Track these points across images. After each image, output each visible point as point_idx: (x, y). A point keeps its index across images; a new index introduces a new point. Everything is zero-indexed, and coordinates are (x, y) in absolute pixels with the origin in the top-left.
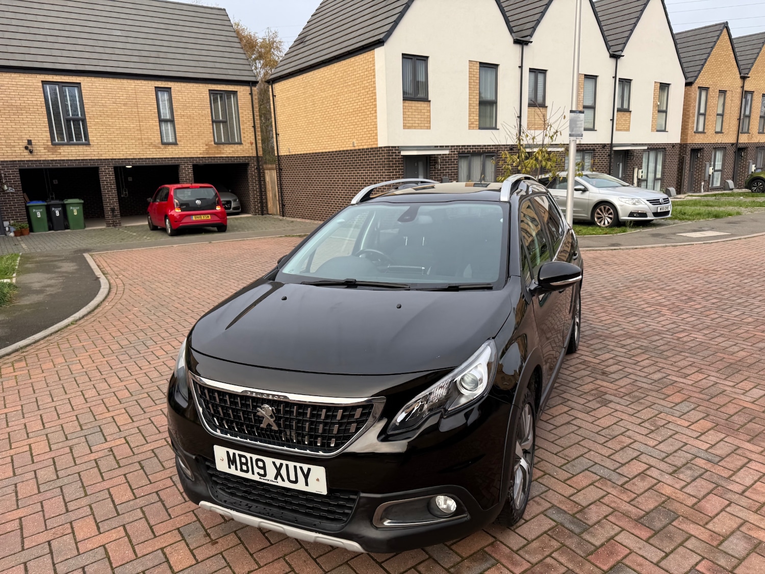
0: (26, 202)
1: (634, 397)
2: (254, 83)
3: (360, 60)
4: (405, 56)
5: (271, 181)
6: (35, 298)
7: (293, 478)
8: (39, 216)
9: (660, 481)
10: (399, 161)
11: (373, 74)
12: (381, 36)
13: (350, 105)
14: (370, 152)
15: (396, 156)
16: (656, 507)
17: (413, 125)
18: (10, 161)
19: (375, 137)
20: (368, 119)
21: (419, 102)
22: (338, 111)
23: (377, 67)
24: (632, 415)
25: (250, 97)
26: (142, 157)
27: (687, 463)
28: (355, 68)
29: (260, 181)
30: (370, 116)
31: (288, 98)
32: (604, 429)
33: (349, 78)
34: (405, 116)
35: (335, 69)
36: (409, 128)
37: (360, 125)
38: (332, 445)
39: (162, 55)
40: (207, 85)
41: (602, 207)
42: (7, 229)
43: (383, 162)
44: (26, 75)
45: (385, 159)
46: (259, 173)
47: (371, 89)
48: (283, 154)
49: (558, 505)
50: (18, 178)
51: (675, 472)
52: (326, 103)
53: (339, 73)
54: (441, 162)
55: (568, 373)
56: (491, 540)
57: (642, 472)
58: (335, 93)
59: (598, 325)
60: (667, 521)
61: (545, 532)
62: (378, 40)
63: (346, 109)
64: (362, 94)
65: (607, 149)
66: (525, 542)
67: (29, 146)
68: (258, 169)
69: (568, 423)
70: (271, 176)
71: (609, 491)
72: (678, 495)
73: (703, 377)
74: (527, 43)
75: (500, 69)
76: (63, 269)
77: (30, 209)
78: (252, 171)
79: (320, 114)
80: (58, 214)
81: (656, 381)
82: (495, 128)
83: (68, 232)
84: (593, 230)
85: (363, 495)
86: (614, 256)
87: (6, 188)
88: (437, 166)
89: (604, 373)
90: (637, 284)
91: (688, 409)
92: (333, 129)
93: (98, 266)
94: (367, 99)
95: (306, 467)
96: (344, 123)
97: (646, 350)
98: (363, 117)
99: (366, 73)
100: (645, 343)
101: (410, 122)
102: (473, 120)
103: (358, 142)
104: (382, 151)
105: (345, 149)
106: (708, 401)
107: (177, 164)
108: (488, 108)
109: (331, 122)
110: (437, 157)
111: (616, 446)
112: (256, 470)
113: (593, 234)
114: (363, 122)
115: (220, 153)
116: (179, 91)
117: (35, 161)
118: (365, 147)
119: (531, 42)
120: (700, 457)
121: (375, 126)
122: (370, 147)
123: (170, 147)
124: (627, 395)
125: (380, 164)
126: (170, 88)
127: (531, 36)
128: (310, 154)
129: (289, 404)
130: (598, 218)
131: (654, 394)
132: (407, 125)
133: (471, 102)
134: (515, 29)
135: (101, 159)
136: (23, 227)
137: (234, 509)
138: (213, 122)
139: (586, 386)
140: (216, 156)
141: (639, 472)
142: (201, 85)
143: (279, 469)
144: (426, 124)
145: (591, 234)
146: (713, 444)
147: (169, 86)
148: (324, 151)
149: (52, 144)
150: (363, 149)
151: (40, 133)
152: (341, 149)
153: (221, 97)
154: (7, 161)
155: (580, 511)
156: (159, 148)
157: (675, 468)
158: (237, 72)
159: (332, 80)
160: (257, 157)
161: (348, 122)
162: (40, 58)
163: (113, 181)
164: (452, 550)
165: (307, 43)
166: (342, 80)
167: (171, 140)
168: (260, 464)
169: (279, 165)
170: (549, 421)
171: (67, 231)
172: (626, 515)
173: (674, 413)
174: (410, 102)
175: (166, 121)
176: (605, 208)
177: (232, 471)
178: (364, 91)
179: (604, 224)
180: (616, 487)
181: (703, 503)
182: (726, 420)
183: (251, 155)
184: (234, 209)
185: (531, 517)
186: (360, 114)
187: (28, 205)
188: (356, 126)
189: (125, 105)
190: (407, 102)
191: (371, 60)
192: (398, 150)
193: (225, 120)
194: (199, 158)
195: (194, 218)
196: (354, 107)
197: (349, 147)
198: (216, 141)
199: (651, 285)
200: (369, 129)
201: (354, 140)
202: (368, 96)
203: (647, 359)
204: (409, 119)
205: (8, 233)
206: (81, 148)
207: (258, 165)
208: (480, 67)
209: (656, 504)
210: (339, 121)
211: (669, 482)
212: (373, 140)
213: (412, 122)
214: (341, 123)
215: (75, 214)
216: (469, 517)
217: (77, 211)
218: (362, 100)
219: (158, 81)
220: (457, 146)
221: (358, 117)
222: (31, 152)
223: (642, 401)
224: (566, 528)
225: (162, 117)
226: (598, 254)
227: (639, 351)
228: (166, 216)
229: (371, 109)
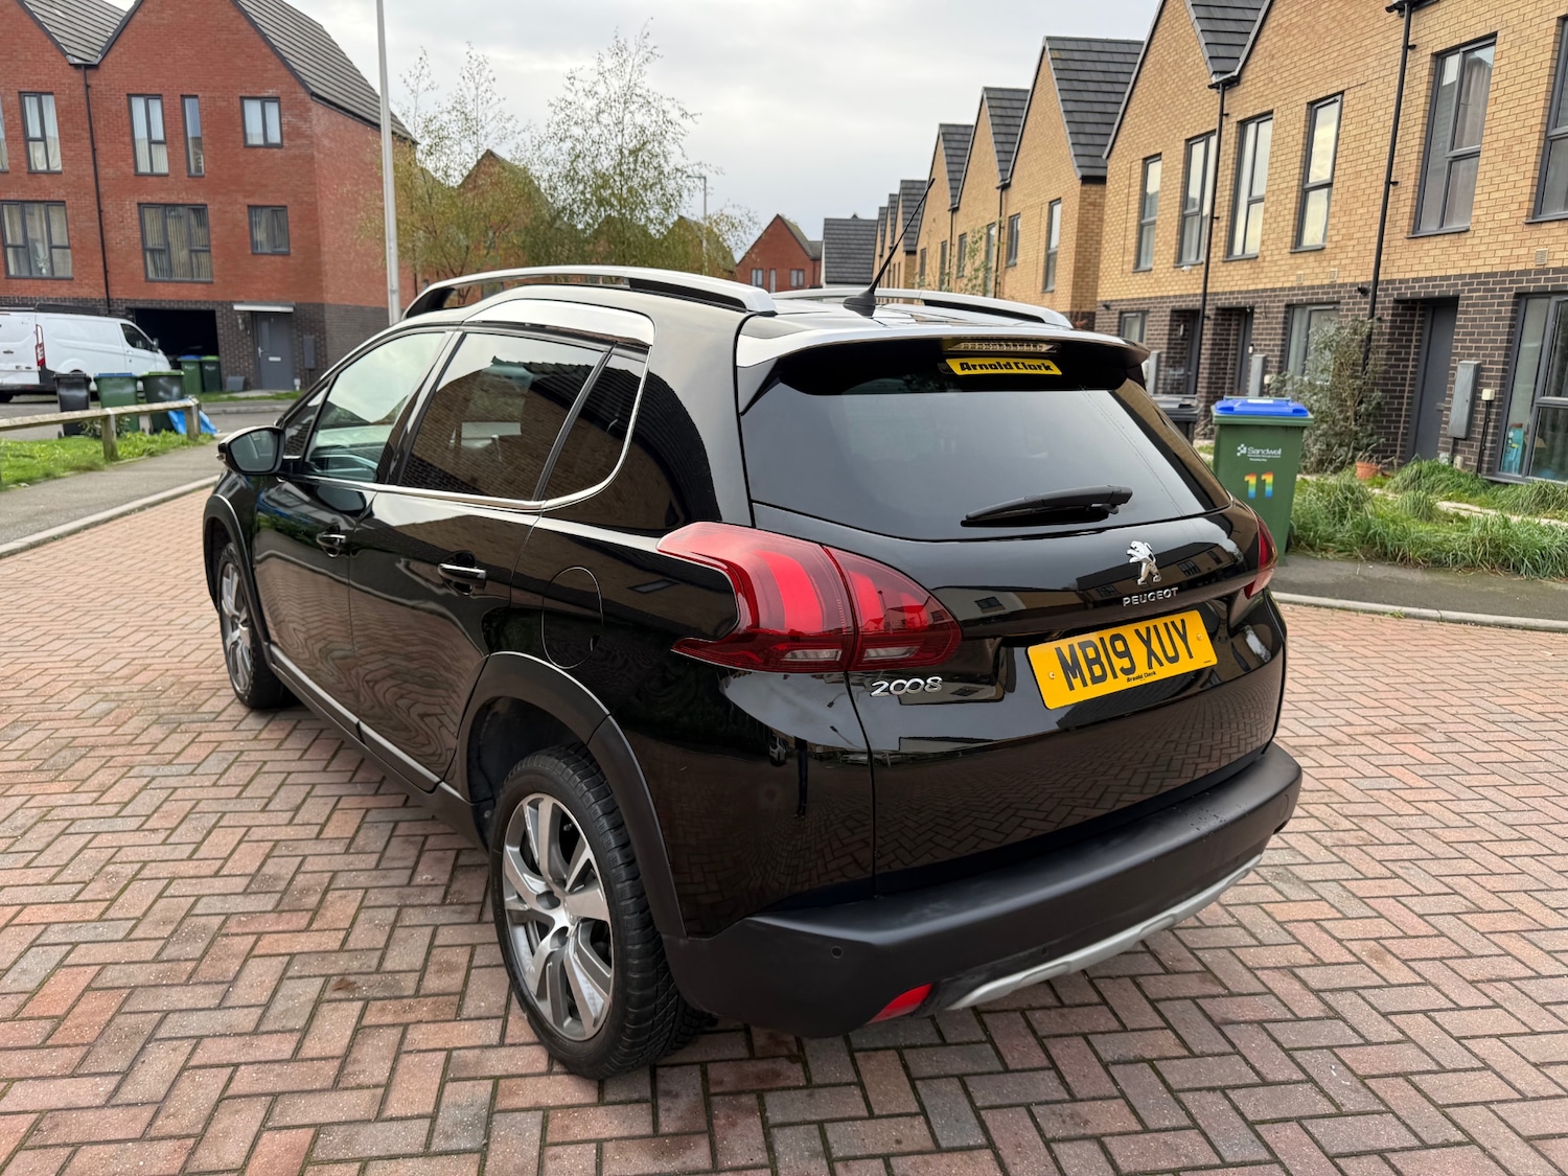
9: (72, 792)
16: (70, 766)
24: (171, 879)
27: (22, 835)
32: (215, 826)
51: (47, 814)
57: (105, 791)
69: (296, 810)
71: (149, 757)
72: (37, 789)
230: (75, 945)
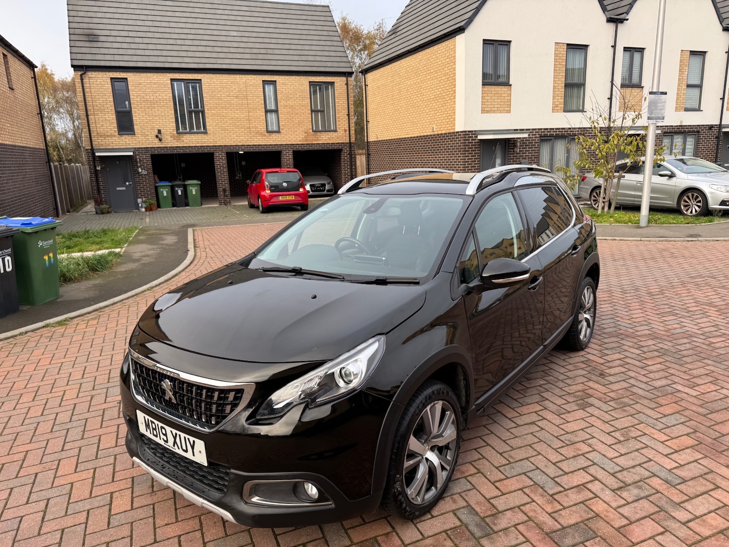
0: (156, 182)
1: (621, 403)
2: (350, 74)
3: (442, 48)
4: (486, 42)
5: (361, 166)
6: (131, 266)
7: (184, 448)
8: (165, 195)
9: (597, 496)
10: (476, 145)
11: (453, 61)
12: (462, 24)
13: (432, 92)
14: (448, 136)
15: (472, 140)
16: (577, 523)
17: (492, 109)
18: (144, 148)
19: (453, 122)
20: (447, 104)
21: (499, 87)
22: (421, 97)
23: (457, 54)
24: (607, 423)
25: (346, 87)
26: (250, 144)
27: (641, 481)
28: (437, 55)
29: (351, 165)
30: (449, 101)
31: (378, 87)
32: (568, 433)
33: (432, 66)
34: (484, 101)
35: (420, 57)
36: (488, 112)
37: (440, 111)
38: (213, 422)
39: (270, 51)
40: (307, 77)
41: (690, 194)
42: (140, 205)
43: (459, 146)
44: (159, 74)
45: (461, 143)
46: (351, 158)
47: (451, 76)
48: (371, 140)
49: (473, 506)
50: (150, 162)
51: (620, 488)
52: (410, 90)
53: (423, 61)
54: (520, 146)
55: (562, 370)
56: (389, 529)
57: (583, 485)
58: (419, 80)
59: (624, 323)
60: (580, 540)
61: (445, 531)
62: (459, 27)
63: (428, 96)
64: (442, 81)
65: (715, 131)
66: (421, 537)
67: (159, 135)
68: (350, 154)
69: (533, 423)
70: (361, 160)
71: (535, 499)
72: (609, 514)
73: (714, 389)
74: (622, 21)
75: (590, 50)
76: (165, 242)
77: (159, 188)
78: (345, 157)
79: (405, 101)
80: (180, 193)
81: (656, 388)
82: (583, 111)
83: (187, 209)
84: (674, 219)
85: (233, 471)
86: (686, 248)
87: (140, 170)
88: (515, 150)
89: (602, 375)
90: (695, 280)
91: (675, 423)
92: (416, 116)
93: (194, 240)
94: (447, 85)
95: (192, 439)
96: (425, 109)
97: (663, 353)
98: (443, 102)
99: (447, 60)
100: (667, 345)
101: (489, 106)
102: (558, 103)
103: (437, 127)
104: (459, 135)
105: (425, 134)
106: (704, 416)
107: (279, 150)
108: (576, 90)
109: (414, 109)
110: (516, 141)
111: (568, 452)
112: (162, 436)
113: (673, 223)
114: (442, 108)
115: (317, 140)
116: (283, 84)
117: (164, 147)
118: (444, 132)
119: (627, 20)
120: (658, 477)
121: (453, 111)
122: (448, 131)
123: (274, 135)
124: (614, 399)
125: (457, 149)
126: (276, 81)
127: (627, 13)
128: (394, 139)
129: (182, 382)
130: (685, 206)
131: (646, 402)
132: (486, 109)
133: (556, 85)
134: (609, 8)
135: (216, 146)
136: (152, 204)
137: (152, 467)
138: (312, 111)
139: (574, 386)
140: (314, 142)
141: (579, 483)
142: (302, 77)
143: (175, 438)
144: (506, 108)
145: (670, 223)
146: (682, 464)
147: (274, 80)
148: (407, 136)
149: (177, 133)
150: (441, 134)
151: (169, 125)
152: (422, 134)
153: (320, 89)
154: (142, 148)
155: (493, 515)
156: (265, 136)
157: (622, 485)
158: (336, 64)
159: (416, 68)
160: (350, 143)
161: (429, 108)
162: (170, 60)
163: (225, 166)
164: (347, 533)
165: (398, 34)
166: (425, 68)
167: (275, 128)
168: (164, 431)
169: (368, 150)
170: (513, 419)
171: (187, 207)
172: (539, 526)
173: (656, 425)
174: (490, 87)
175: (271, 111)
176: (693, 195)
177: (148, 434)
178: (444, 78)
179: (691, 212)
180: (545, 496)
181: (633, 526)
182: (715, 439)
183: (344, 142)
184: (328, 191)
185: (439, 513)
186: (441, 100)
187: (157, 185)
188: (436, 112)
189: (237, 97)
190: (486, 86)
191: (452, 47)
192: (475, 134)
193: (322, 109)
194: (299, 144)
195: (281, 198)
196: (435, 94)
197: (428, 132)
198: (314, 129)
199: (713, 282)
200: (448, 115)
201: (434, 126)
202: (449, 82)
203: (660, 363)
204: (488, 103)
205: (140, 209)
206: (200, 136)
207: (350, 150)
208: (567, 48)
209: (579, 520)
210: (421, 107)
211: (607, 499)
212: (451, 125)
213: (491, 106)
214: (422, 109)
215: (194, 193)
216: (333, 506)
217: (196, 190)
218: (442, 86)
219: (265, 75)
220: (539, 129)
221: (438, 103)
222: (160, 140)
223: (627, 408)
224: (469, 530)
225: (268, 108)
226: (669, 245)
227: (656, 354)
228: (259, 197)
229: (450, 95)
230: (656, 419)
